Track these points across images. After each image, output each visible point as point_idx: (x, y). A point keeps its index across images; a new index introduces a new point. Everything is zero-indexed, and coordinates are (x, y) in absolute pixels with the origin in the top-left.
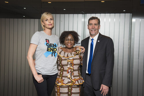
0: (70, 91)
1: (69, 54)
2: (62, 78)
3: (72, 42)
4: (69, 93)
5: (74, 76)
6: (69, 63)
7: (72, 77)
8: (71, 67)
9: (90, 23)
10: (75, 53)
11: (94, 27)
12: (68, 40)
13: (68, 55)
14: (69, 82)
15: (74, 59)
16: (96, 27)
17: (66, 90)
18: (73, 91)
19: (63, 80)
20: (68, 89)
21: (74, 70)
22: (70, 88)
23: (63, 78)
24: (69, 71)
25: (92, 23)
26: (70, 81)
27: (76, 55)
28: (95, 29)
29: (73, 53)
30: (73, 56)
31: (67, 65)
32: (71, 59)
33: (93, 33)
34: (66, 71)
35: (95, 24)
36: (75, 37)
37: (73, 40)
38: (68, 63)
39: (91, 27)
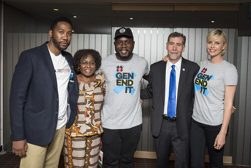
0: (88, 145)
1: (87, 85)
2: (76, 125)
3: (92, 67)
4: (88, 148)
5: (96, 121)
6: (88, 101)
7: (94, 121)
8: (91, 107)
9: (170, 41)
10: (96, 83)
11: (176, 48)
12: (86, 63)
13: (84, 86)
14: (88, 131)
15: (94, 94)
16: (179, 48)
17: (82, 144)
18: (92, 145)
19: (79, 128)
20: (86, 143)
21: (96, 111)
22: (88, 141)
23: (79, 125)
24: (89, 112)
25: (174, 42)
26: (90, 128)
27: (97, 87)
28: (176, 52)
29: (93, 83)
30: (93, 88)
31: (84, 104)
32: (91, 93)
33: (174, 57)
34: (83, 113)
35: (178, 44)
36: (97, 59)
37: (93, 63)
38: (86, 100)
39: (171, 47)
